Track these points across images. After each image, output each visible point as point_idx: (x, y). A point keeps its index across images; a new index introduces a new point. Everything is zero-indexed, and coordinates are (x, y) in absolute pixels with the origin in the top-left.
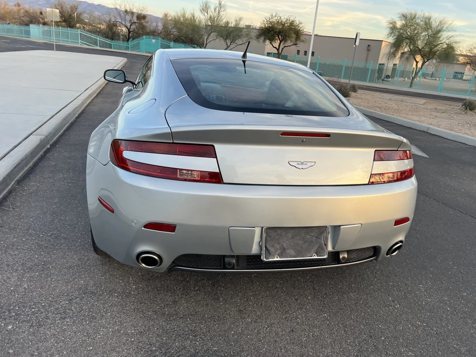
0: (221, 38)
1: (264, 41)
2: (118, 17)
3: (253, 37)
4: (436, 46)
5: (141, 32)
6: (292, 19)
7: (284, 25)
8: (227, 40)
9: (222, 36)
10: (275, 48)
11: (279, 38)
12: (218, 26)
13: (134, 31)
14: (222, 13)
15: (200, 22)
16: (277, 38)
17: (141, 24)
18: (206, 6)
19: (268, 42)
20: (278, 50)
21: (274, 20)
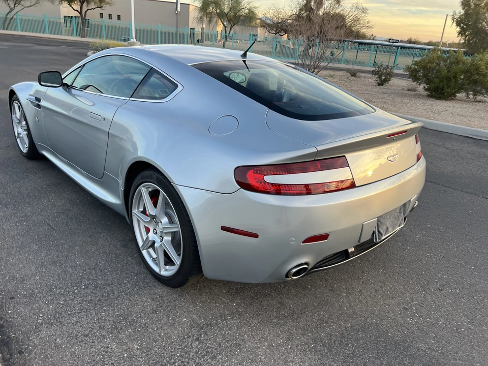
1: (61, 3)
4: (239, 11)
10: (77, 10)
19: (65, 4)
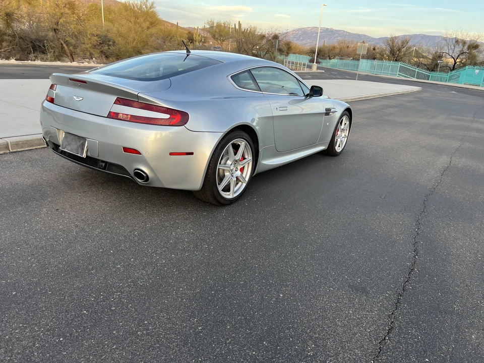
5: (468, 62)
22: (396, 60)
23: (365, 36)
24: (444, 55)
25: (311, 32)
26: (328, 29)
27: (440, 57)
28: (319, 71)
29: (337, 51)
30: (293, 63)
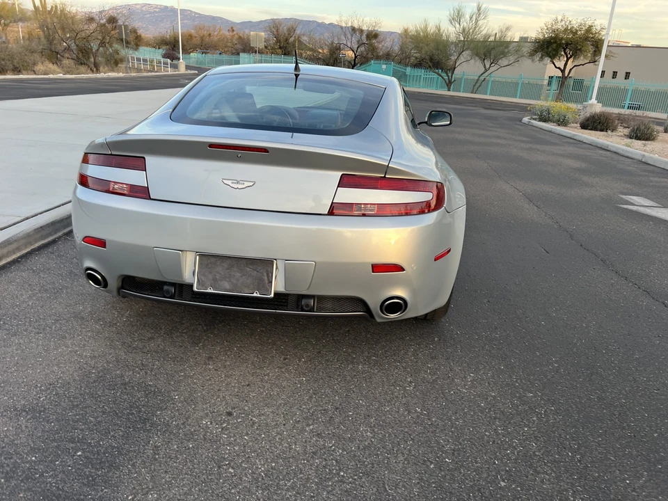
0: (477, 58)
1: (542, 58)
2: (343, 37)
3: (525, 54)
5: (370, 55)
6: (589, 23)
7: (575, 33)
8: (485, 61)
9: (477, 55)
10: (559, 68)
11: (565, 53)
12: (472, 41)
13: (361, 55)
14: (480, 23)
15: (448, 37)
16: (563, 53)
17: (371, 45)
18: (458, 14)
19: (547, 60)
20: (563, 71)
21: (560, 26)
22: (285, 54)
23: (221, 19)
24: (342, 46)
25: (142, 10)
26: (166, 7)
27: (339, 49)
28: (189, 72)
29: (197, 41)
30: (145, 60)
